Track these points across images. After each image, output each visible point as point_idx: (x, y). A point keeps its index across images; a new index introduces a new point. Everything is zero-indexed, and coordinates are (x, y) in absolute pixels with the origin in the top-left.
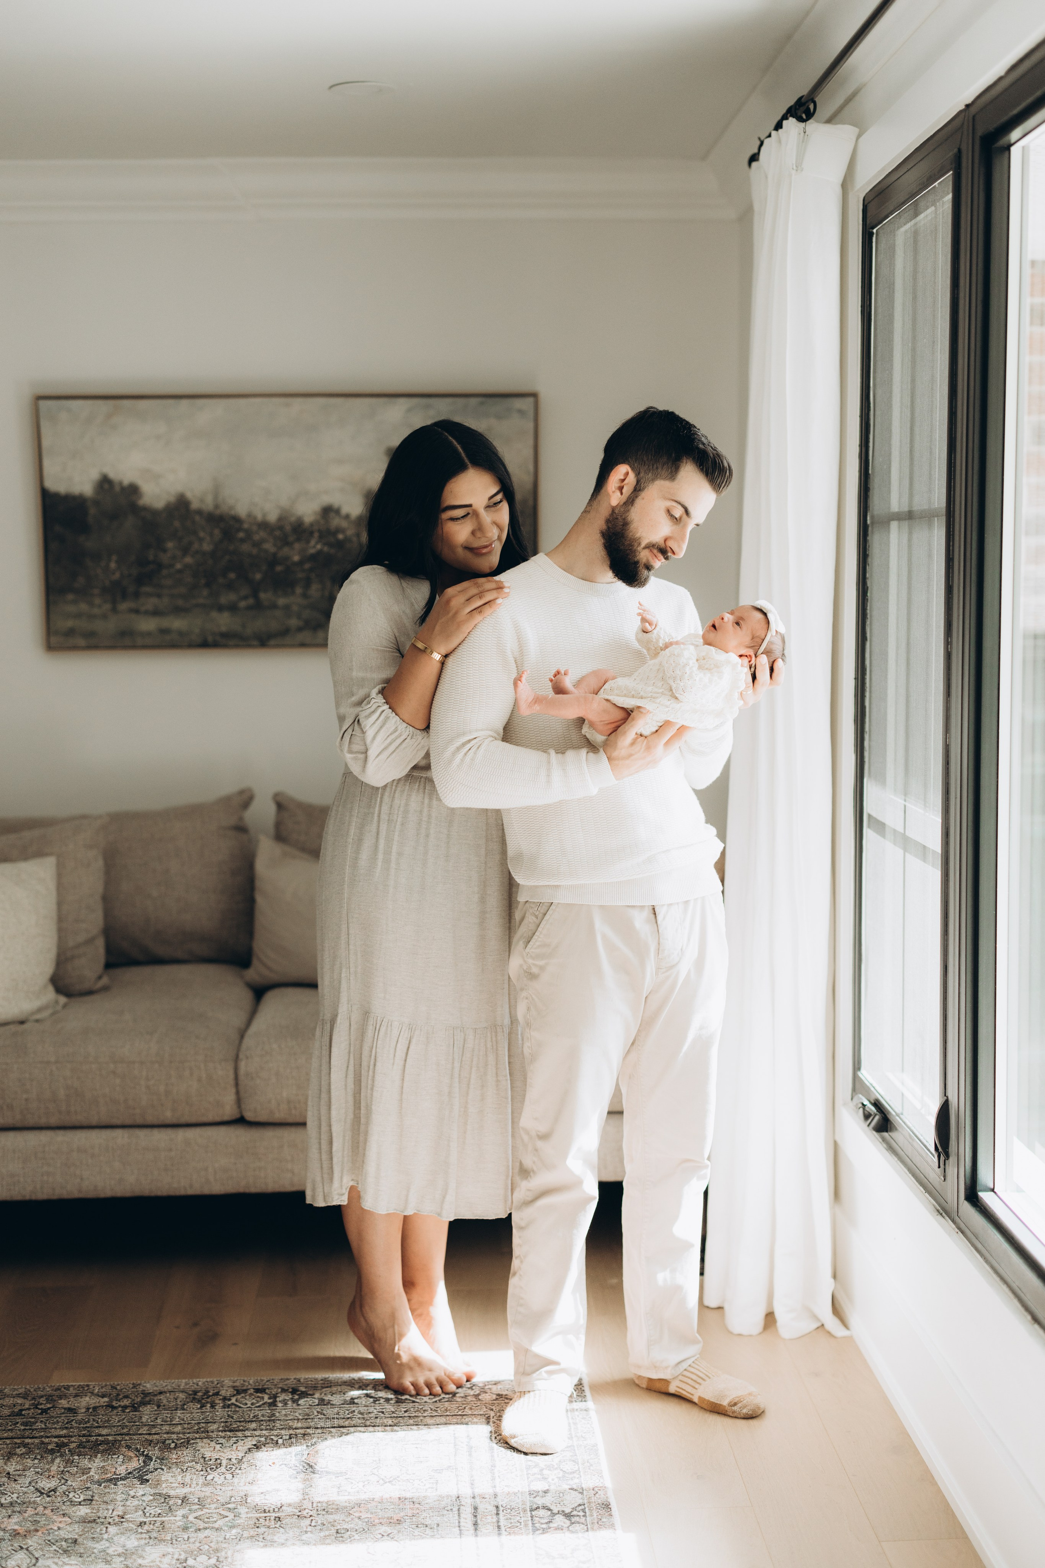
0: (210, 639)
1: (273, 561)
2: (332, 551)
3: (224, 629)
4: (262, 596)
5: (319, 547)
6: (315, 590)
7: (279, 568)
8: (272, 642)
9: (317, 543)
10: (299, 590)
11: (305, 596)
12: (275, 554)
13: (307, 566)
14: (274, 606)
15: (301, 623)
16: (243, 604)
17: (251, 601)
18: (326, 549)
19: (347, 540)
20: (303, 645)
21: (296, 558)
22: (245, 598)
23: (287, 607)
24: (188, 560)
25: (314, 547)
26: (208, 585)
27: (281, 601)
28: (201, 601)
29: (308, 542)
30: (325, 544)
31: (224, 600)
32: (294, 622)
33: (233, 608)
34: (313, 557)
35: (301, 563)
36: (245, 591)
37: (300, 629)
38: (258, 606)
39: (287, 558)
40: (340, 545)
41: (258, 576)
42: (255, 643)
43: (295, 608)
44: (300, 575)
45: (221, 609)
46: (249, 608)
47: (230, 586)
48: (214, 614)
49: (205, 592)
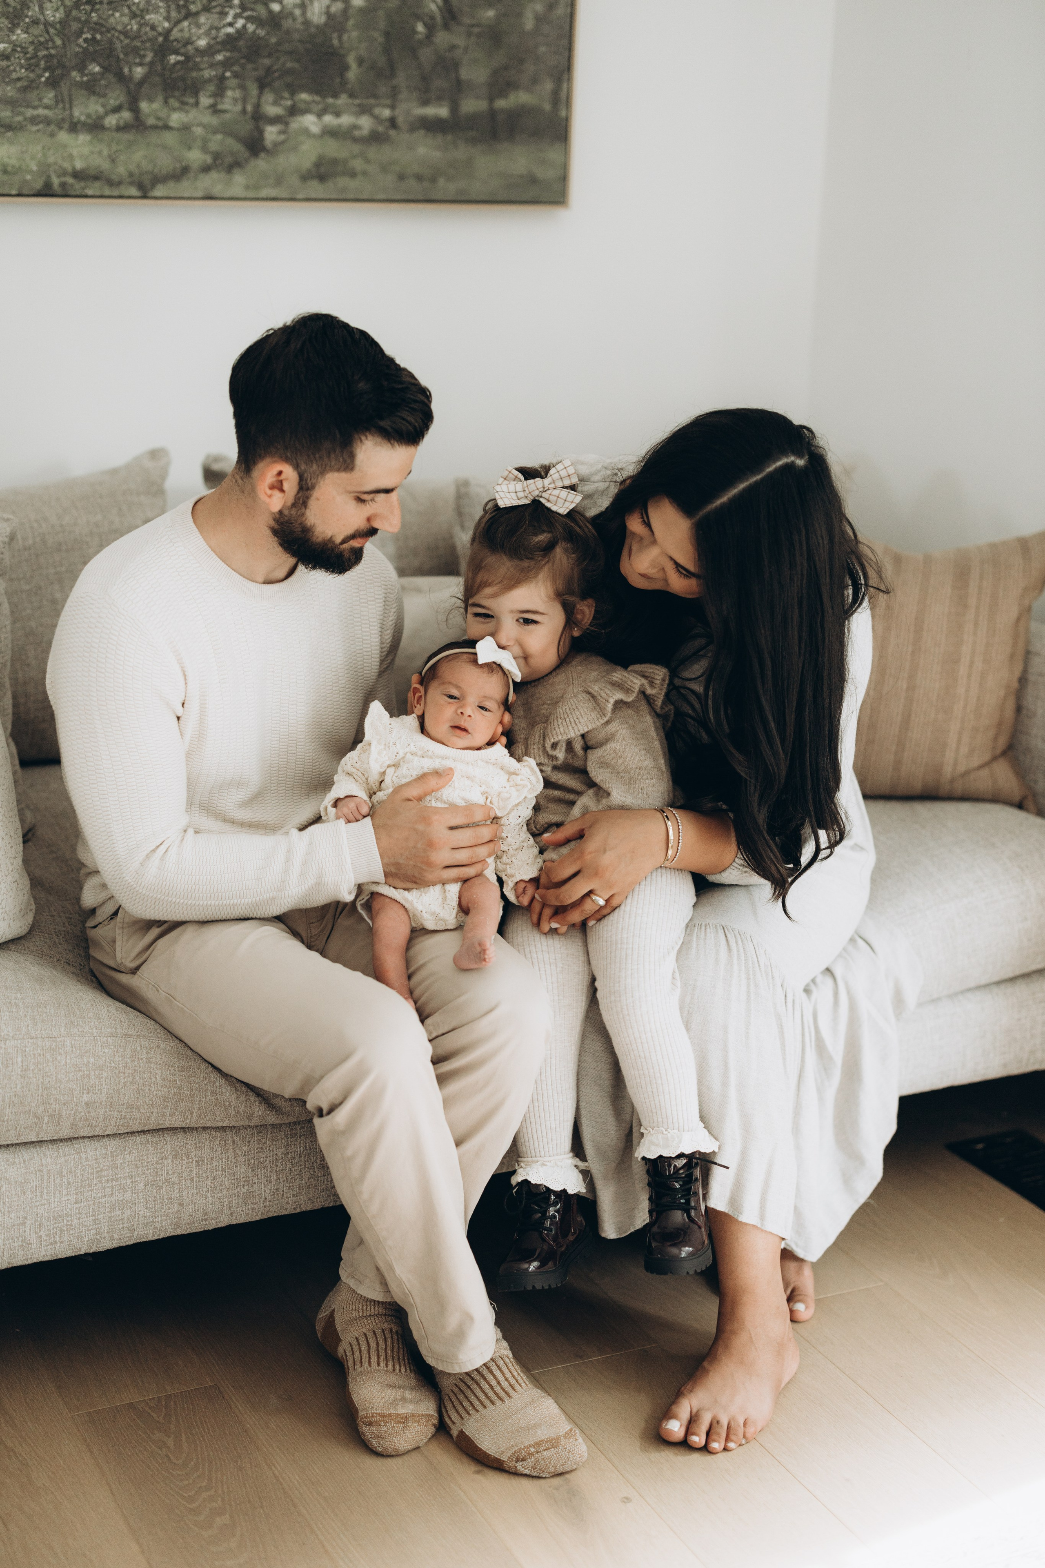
0: (56, 181)
1: (165, 47)
2: (261, 32)
3: (79, 165)
4: (144, 105)
5: (240, 23)
6: (231, 100)
7: (173, 59)
8: (159, 191)
9: (236, 16)
10: (205, 101)
11: (215, 109)
12: (168, 33)
13: (219, 57)
14: (167, 127)
15: (209, 160)
16: (111, 121)
17: (126, 115)
18: (251, 27)
19: (285, 14)
20: (210, 198)
21: (202, 43)
22: (117, 109)
23: (185, 128)
24: (20, 35)
25: (231, 24)
26: (53, 83)
27: (176, 118)
28: (41, 112)
29: (223, 14)
30: (249, 19)
31: (78, 113)
32: (195, 156)
33: (95, 127)
34: (230, 42)
35: (209, 51)
36: (116, 97)
37: (206, 169)
38: (138, 125)
39: (189, 42)
40: (274, 22)
41: (139, 71)
42: (133, 191)
43: (199, 131)
44: (207, 74)
45: (74, 127)
46: (122, 128)
47: (91, 88)
48: (63, 136)
49: (49, 96)
